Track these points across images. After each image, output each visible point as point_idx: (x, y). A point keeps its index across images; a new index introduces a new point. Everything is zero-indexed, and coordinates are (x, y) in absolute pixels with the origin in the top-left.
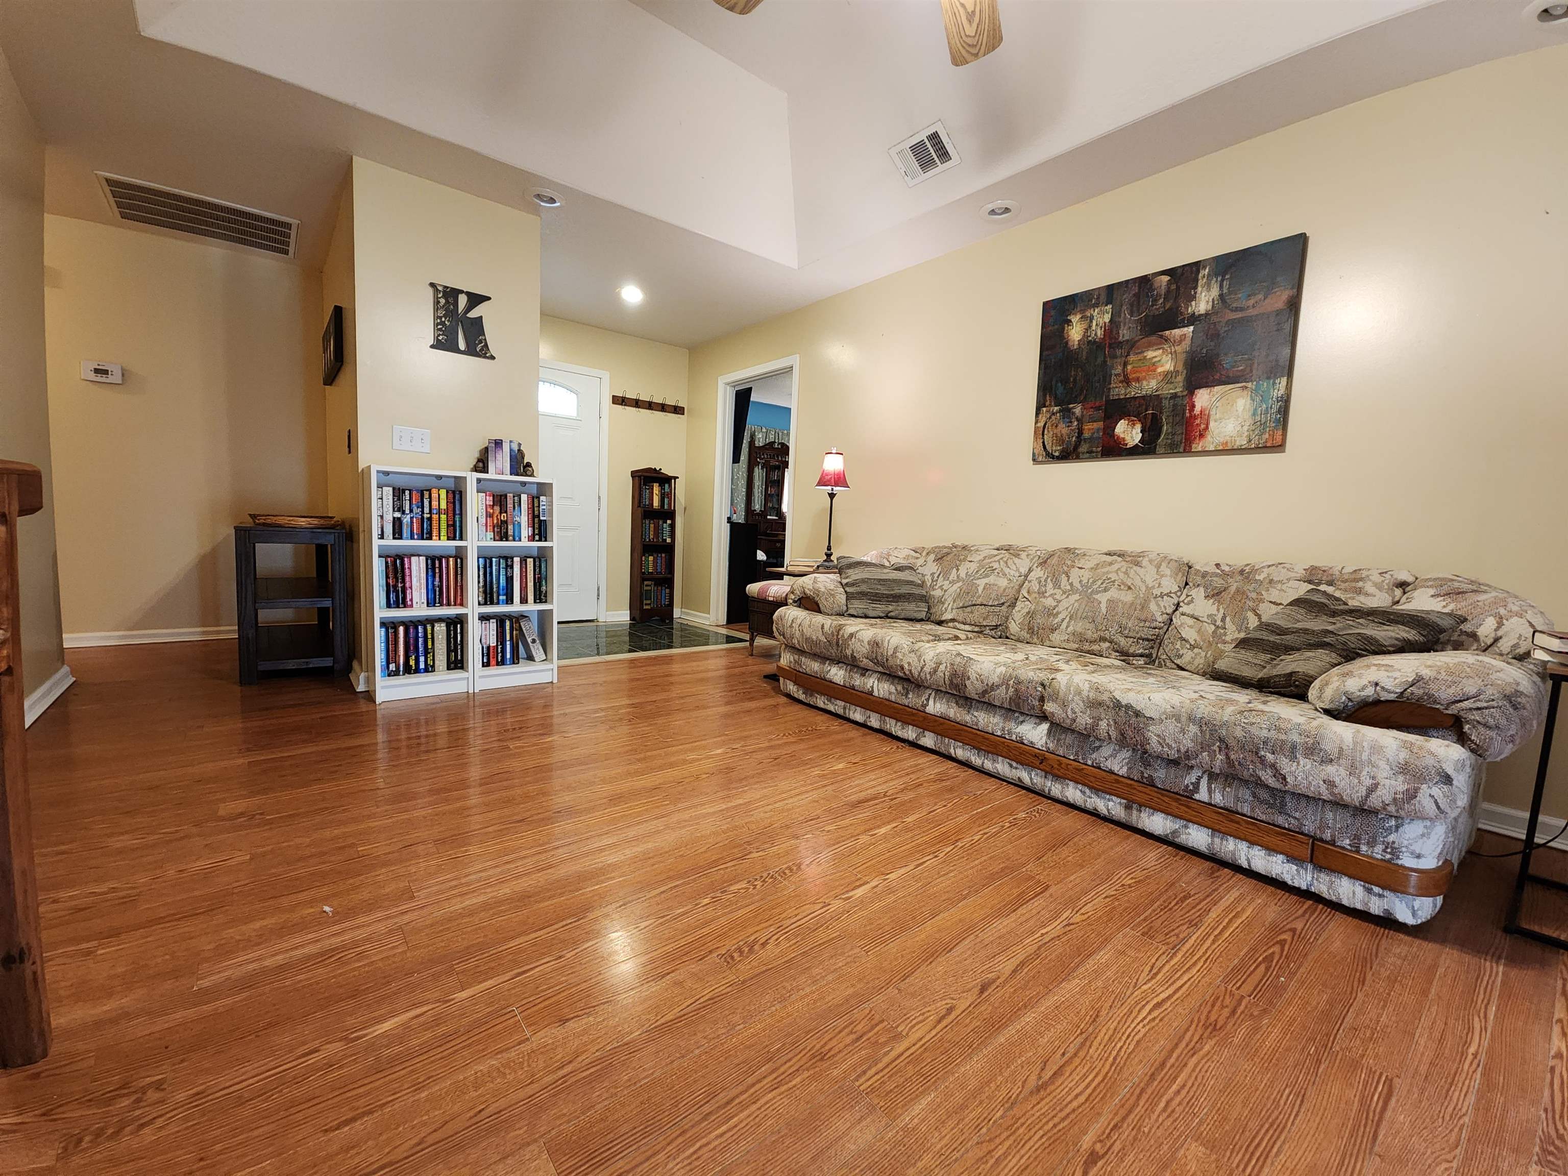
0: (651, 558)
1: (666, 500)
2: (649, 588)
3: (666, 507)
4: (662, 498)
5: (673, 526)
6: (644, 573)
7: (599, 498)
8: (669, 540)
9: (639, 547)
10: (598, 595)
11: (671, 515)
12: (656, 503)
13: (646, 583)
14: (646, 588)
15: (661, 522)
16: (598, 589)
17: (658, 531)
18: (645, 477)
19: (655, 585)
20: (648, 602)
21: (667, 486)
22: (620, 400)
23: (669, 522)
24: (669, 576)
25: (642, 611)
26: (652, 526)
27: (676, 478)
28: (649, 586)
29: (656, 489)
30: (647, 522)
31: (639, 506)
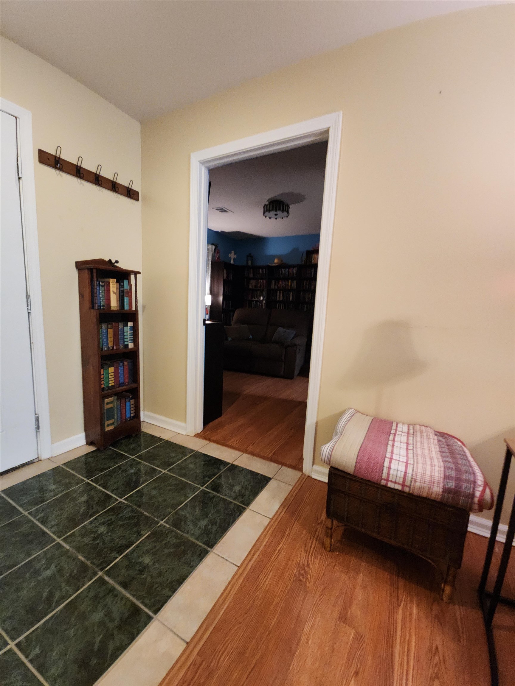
0: (111, 370)
1: (126, 300)
2: (111, 406)
3: (126, 307)
4: (122, 295)
5: (135, 329)
6: (103, 389)
7: (28, 296)
8: (131, 346)
9: (95, 360)
10: (38, 428)
11: (133, 316)
12: (114, 303)
13: (107, 400)
14: (107, 407)
15: (121, 325)
16: (37, 420)
17: (118, 336)
18: (98, 270)
19: (118, 399)
20: (111, 422)
21: (126, 282)
22: (53, 161)
23: (130, 324)
24: (134, 385)
25: (104, 434)
26: (110, 331)
27: (136, 273)
28: (110, 402)
29: (113, 285)
30: (104, 326)
31: (92, 307)
